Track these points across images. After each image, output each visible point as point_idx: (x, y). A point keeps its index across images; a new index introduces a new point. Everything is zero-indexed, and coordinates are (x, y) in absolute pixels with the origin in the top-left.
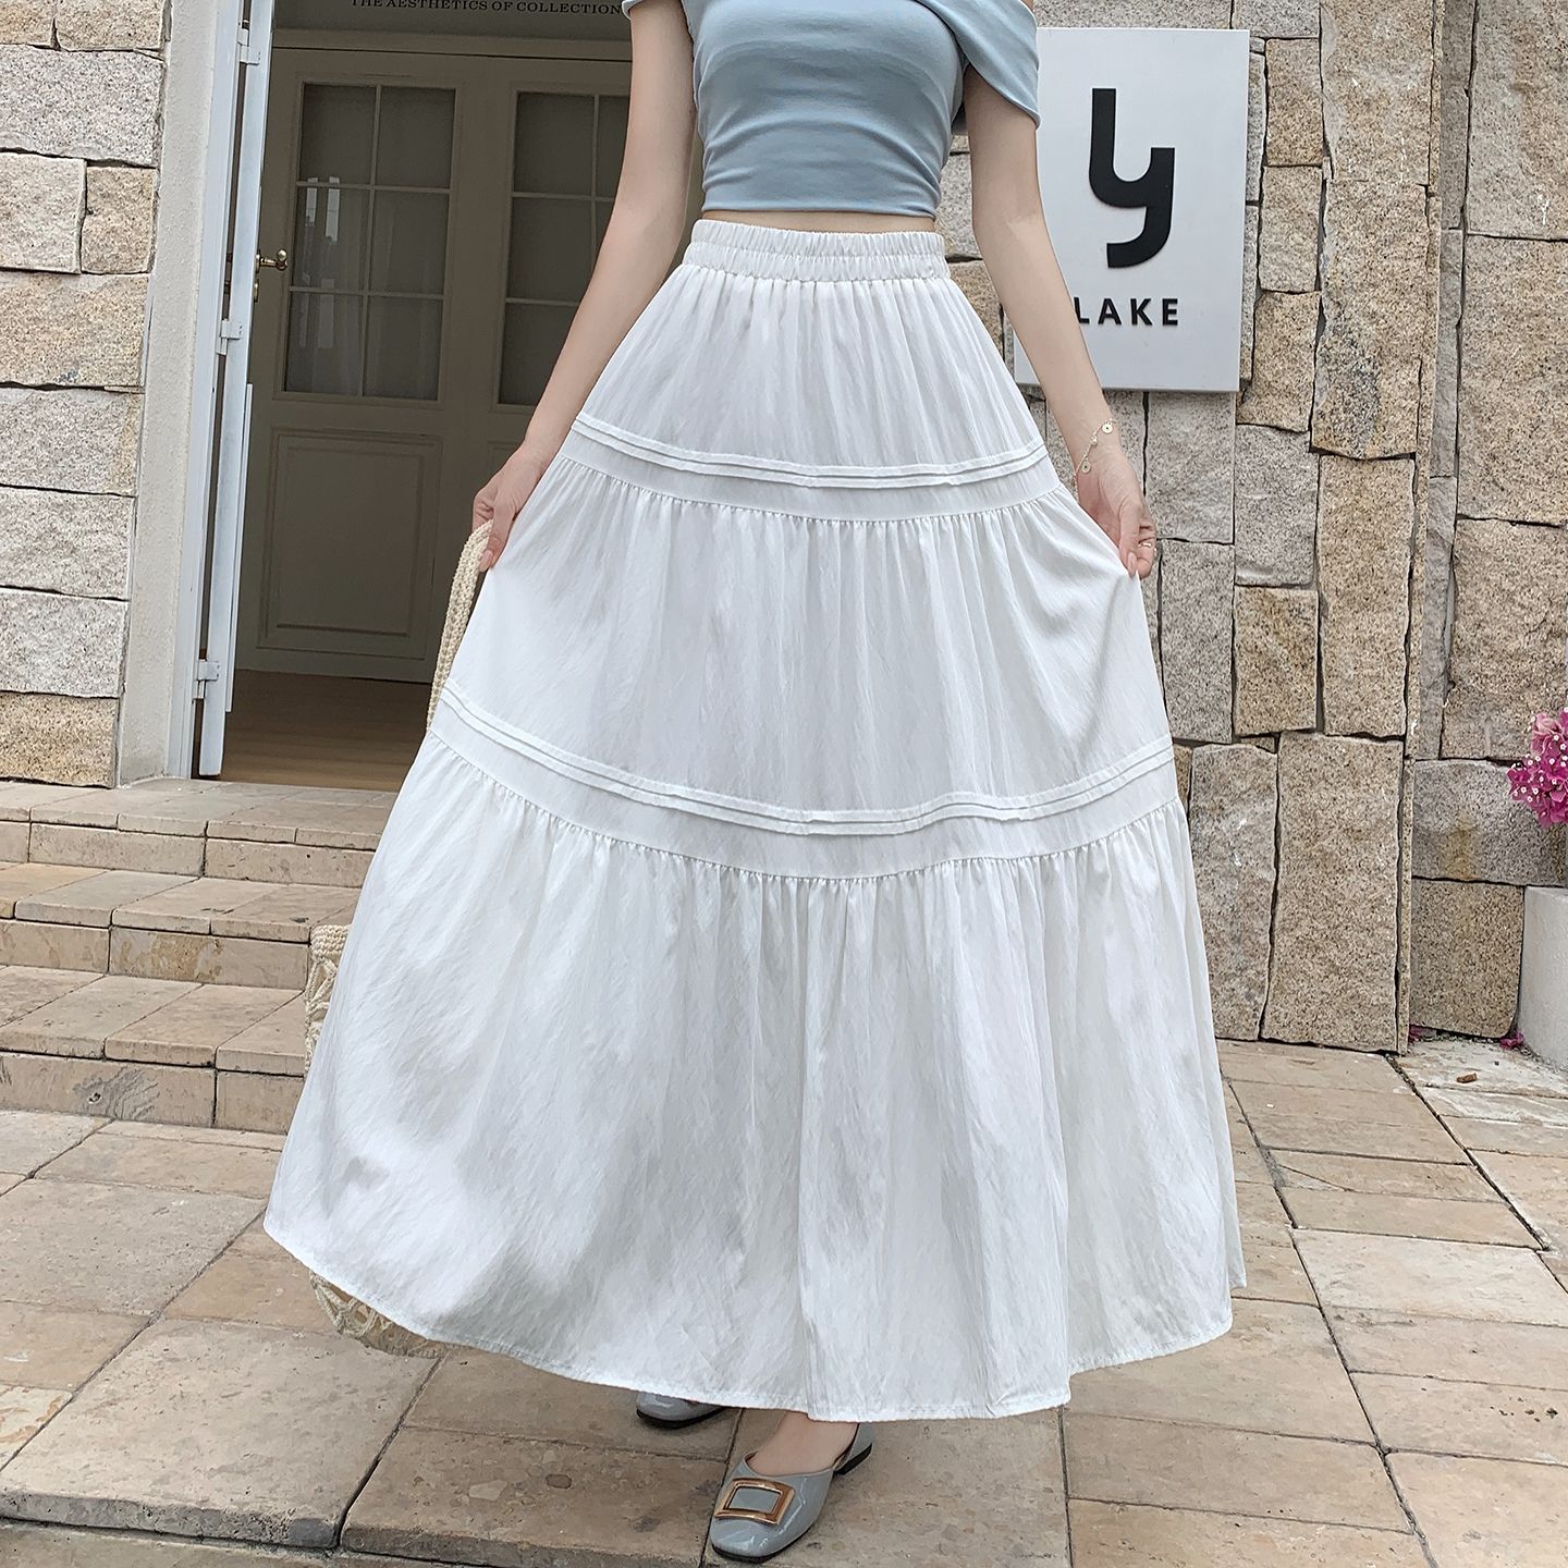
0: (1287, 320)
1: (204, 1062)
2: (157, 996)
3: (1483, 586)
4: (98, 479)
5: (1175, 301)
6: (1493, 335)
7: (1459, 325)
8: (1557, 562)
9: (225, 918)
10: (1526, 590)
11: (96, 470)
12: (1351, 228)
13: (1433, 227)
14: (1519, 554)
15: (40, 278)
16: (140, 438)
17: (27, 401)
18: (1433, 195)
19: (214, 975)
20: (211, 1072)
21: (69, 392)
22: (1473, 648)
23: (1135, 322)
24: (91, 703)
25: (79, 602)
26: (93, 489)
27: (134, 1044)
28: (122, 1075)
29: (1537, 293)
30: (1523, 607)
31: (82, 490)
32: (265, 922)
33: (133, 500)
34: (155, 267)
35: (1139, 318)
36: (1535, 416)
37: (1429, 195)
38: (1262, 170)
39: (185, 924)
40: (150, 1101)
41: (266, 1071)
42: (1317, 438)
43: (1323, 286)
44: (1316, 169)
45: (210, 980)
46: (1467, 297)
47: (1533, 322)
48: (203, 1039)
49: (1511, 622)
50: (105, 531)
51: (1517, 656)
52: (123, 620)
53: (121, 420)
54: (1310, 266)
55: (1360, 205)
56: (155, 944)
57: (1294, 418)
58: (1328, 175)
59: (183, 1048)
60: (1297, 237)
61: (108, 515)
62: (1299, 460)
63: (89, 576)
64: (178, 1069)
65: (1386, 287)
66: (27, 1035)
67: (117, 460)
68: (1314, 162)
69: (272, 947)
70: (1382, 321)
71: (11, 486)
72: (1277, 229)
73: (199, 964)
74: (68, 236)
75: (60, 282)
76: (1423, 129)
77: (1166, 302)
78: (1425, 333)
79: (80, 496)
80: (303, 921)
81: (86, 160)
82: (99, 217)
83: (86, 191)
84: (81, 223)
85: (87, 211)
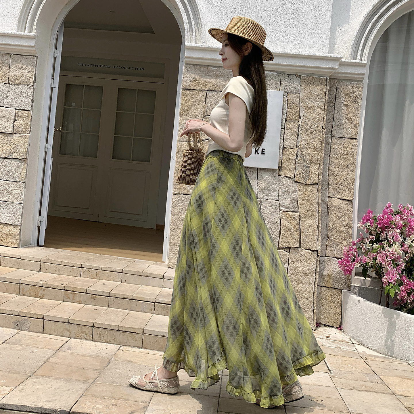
0: (289, 154)
1: (41, 317)
2: (30, 301)
3: (334, 215)
4: (17, 178)
5: (264, 149)
6: (337, 159)
7: (329, 156)
8: (350, 210)
9: (45, 283)
10: (343, 216)
12: (305, 135)
13: (323, 135)
14: (342, 207)
15: (4, 134)
16: (27, 170)
18: (324, 128)
19: (43, 297)
20: (43, 320)
21: (10, 159)
22: (332, 229)
23: (255, 153)
26: (15, 180)
27: (26, 312)
28: (23, 320)
29: (348, 150)
30: (343, 220)
32: (55, 284)
33: (25, 183)
34: (31, 133)
35: (256, 153)
36: (346, 176)
37: (323, 128)
38: (285, 122)
39: (36, 284)
40: (29, 326)
41: (55, 320)
42: (296, 179)
43: (298, 147)
44: (297, 122)
45: (42, 298)
46: (332, 150)
47: (346, 156)
48: (41, 312)
49: (340, 223)
51: (342, 232)
53: (22, 166)
54: (295, 143)
55: (307, 130)
56: (30, 288)
57: (291, 175)
58: (300, 123)
59: (36, 314)
60: (293, 136)
61: (19, 186)
62: (292, 184)
64: (35, 319)
65: (312, 148)
66: (2, 309)
67: (21, 174)
68: (297, 120)
69: (56, 290)
70: (311, 155)
72: (288, 134)
73: (40, 294)
74: (11, 125)
75: (9, 135)
76: (322, 114)
77: (262, 149)
78: (321, 158)
79: (12, 182)
80: (63, 284)
81: (15, 109)
82: (18, 121)
83: (15, 116)
84: (14, 123)
85: (15, 120)
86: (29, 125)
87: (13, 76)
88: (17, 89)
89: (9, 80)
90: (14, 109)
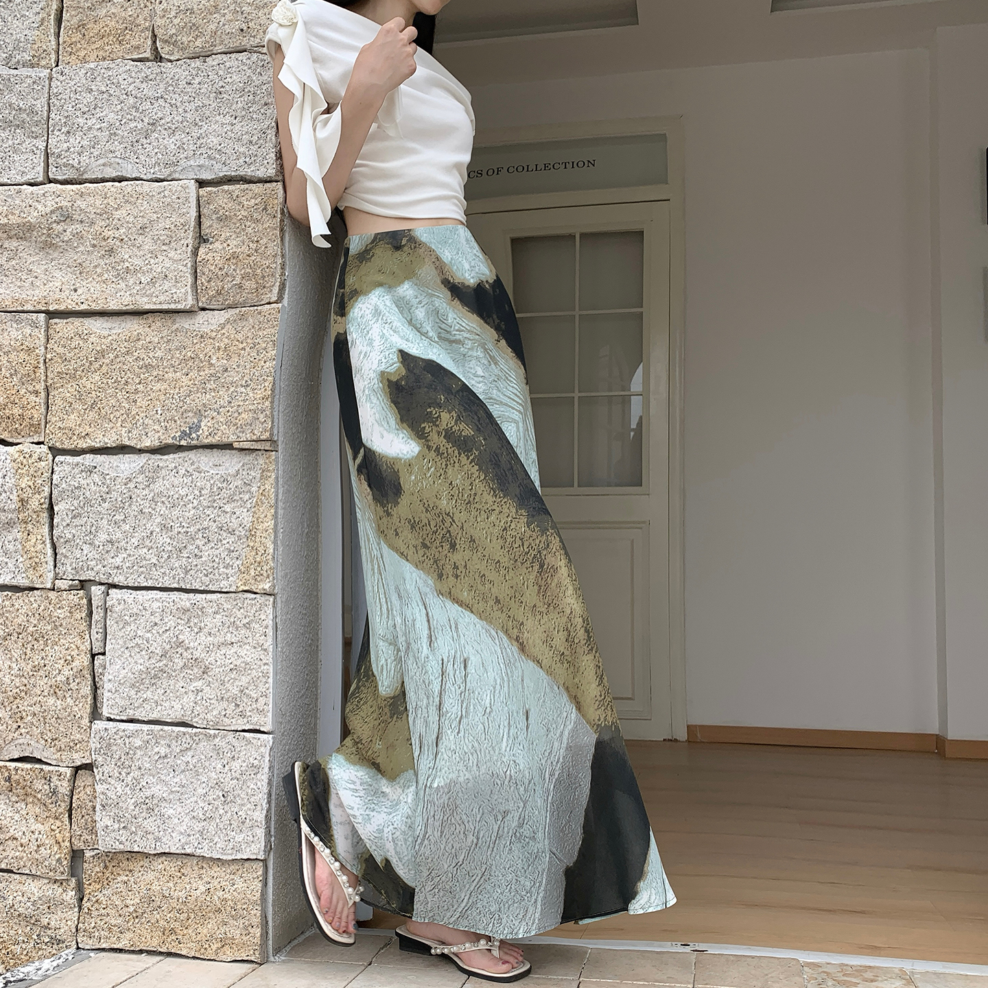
4: (230, 571)
11: (228, 560)
15: (151, 319)
17: (142, 472)
21: (192, 455)
24: (233, 867)
25: (215, 736)
26: (224, 585)
31: (211, 588)
33: (271, 599)
34: (286, 299)
50: (241, 643)
52: (267, 758)
53: (254, 489)
61: (245, 621)
63: (225, 704)
67: (252, 544)
71: (128, 588)
74: (181, 268)
75: (174, 322)
79: (209, 596)
81: (197, 181)
82: (217, 245)
83: (200, 216)
84: (195, 253)
85: (201, 239)
86: (275, 256)
87: (173, 13)
88: (197, 80)
89: (154, 36)
90: (192, 185)
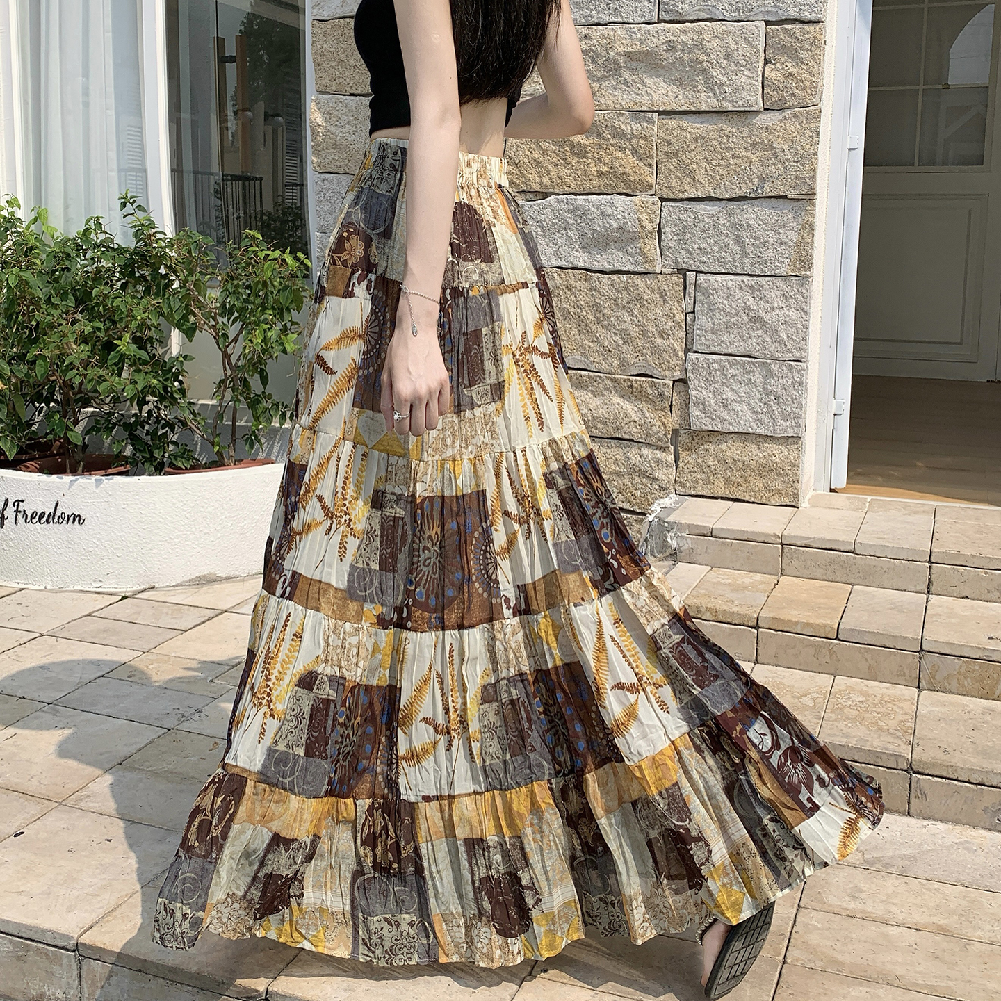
4: (782, 265)
11: (781, 259)
15: (730, 116)
16: (816, 233)
17: (722, 210)
21: (758, 202)
24: (781, 441)
25: (770, 364)
26: (778, 273)
31: (769, 274)
34: (823, 100)
52: (806, 377)
53: (800, 220)
56: (960, 667)
63: (777, 344)
74: (754, 82)
75: (747, 118)
79: (767, 278)
82: (777, 65)
83: (766, 46)
84: (763, 71)
85: (766, 61)
90: (762, 25)
